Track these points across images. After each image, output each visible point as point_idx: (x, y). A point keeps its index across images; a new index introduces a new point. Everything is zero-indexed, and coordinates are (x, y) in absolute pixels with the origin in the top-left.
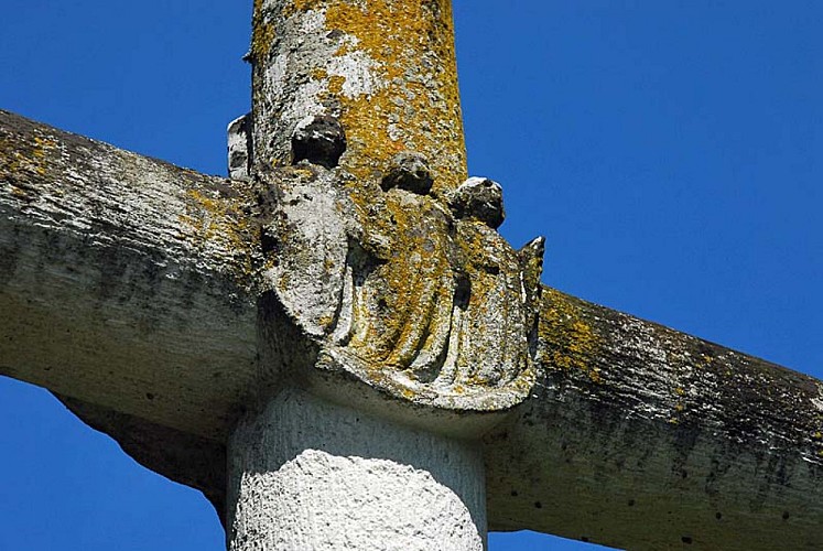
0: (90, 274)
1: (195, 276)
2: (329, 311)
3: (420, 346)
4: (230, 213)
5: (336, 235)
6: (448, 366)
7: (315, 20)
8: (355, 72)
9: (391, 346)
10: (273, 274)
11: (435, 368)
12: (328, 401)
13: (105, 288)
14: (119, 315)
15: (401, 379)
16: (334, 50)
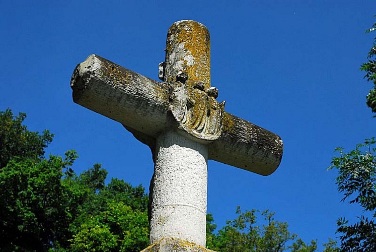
0: (135, 103)
1: (155, 106)
2: (182, 117)
3: (199, 125)
4: (163, 92)
5: (185, 100)
6: (204, 130)
7: (182, 46)
8: (190, 60)
9: (193, 124)
10: (171, 106)
11: (201, 131)
12: (180, 135)
13: (137, 107)
14: (139, 112)
15: (195, 132)
16: (186, 54)
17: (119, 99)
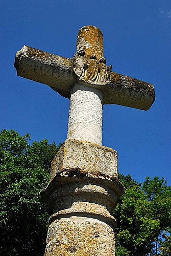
0: (51, 69)
1: (64, 70)
2: (81, 73)
3: (93, 77)
4: (69, 62)
5: (82, 64)
6: (97, 80)
7: (83, 39)
8: (88, 45)
9: (89, 77)
10: (74, 69)
11: (95, 80)
12: (80, 84)
13: (53, 71)
14: (55, 74)
15: (90, 81)
16: (85, 43)
17: (41, 67)
